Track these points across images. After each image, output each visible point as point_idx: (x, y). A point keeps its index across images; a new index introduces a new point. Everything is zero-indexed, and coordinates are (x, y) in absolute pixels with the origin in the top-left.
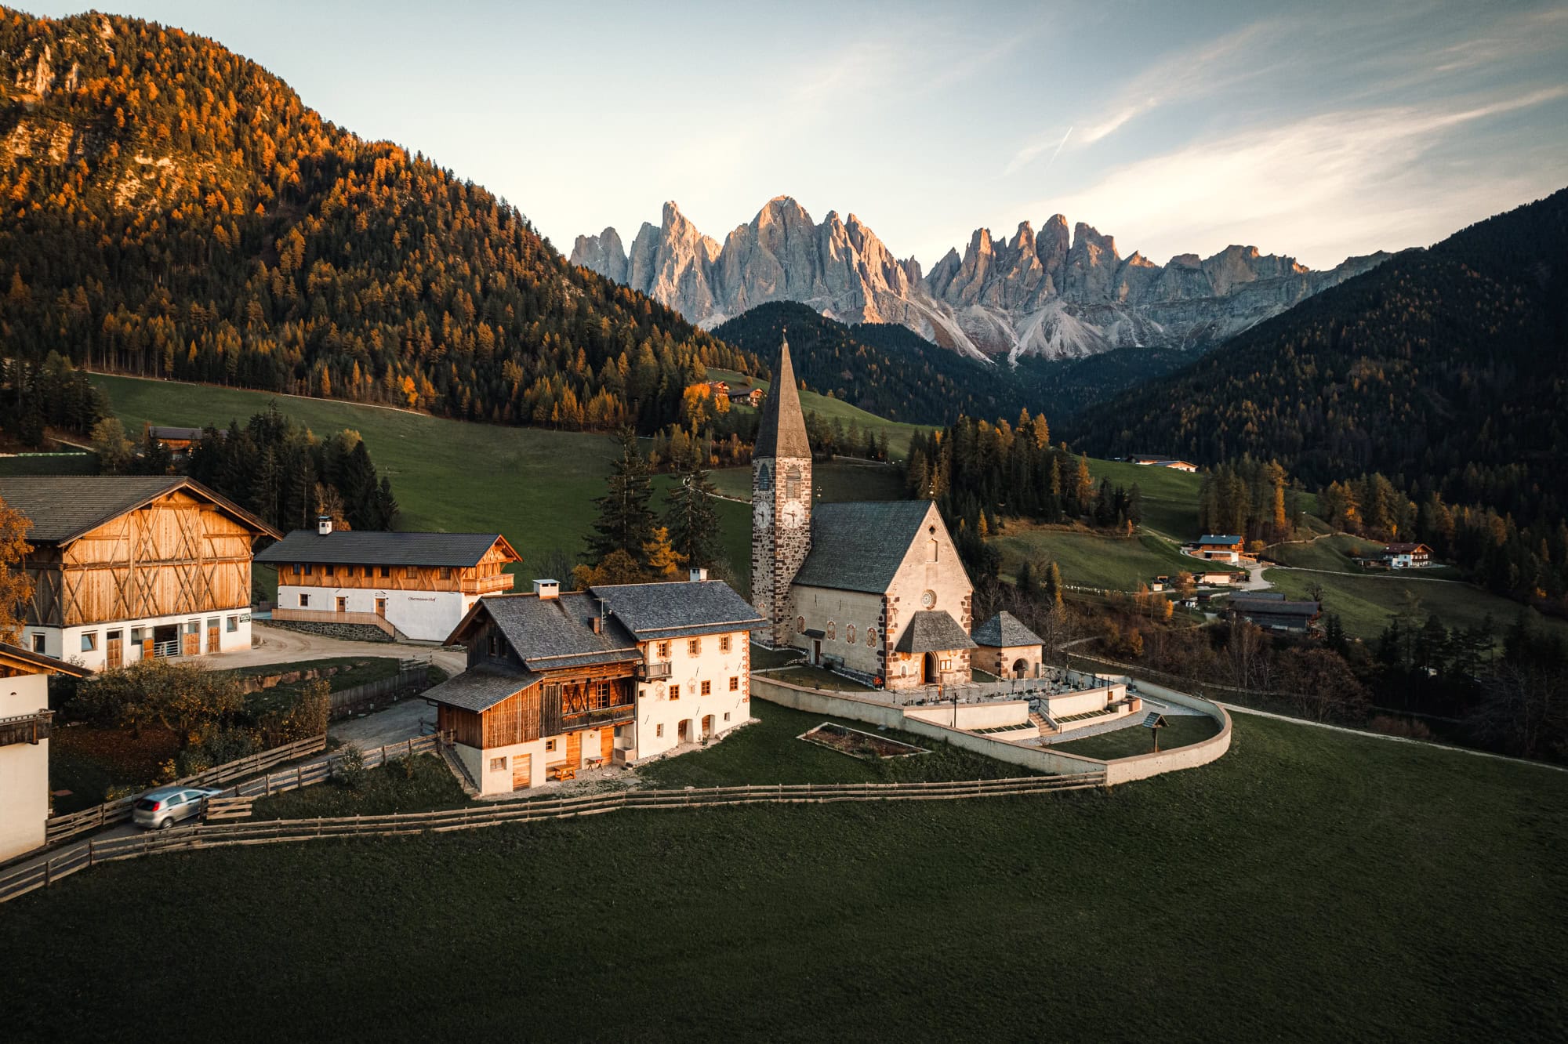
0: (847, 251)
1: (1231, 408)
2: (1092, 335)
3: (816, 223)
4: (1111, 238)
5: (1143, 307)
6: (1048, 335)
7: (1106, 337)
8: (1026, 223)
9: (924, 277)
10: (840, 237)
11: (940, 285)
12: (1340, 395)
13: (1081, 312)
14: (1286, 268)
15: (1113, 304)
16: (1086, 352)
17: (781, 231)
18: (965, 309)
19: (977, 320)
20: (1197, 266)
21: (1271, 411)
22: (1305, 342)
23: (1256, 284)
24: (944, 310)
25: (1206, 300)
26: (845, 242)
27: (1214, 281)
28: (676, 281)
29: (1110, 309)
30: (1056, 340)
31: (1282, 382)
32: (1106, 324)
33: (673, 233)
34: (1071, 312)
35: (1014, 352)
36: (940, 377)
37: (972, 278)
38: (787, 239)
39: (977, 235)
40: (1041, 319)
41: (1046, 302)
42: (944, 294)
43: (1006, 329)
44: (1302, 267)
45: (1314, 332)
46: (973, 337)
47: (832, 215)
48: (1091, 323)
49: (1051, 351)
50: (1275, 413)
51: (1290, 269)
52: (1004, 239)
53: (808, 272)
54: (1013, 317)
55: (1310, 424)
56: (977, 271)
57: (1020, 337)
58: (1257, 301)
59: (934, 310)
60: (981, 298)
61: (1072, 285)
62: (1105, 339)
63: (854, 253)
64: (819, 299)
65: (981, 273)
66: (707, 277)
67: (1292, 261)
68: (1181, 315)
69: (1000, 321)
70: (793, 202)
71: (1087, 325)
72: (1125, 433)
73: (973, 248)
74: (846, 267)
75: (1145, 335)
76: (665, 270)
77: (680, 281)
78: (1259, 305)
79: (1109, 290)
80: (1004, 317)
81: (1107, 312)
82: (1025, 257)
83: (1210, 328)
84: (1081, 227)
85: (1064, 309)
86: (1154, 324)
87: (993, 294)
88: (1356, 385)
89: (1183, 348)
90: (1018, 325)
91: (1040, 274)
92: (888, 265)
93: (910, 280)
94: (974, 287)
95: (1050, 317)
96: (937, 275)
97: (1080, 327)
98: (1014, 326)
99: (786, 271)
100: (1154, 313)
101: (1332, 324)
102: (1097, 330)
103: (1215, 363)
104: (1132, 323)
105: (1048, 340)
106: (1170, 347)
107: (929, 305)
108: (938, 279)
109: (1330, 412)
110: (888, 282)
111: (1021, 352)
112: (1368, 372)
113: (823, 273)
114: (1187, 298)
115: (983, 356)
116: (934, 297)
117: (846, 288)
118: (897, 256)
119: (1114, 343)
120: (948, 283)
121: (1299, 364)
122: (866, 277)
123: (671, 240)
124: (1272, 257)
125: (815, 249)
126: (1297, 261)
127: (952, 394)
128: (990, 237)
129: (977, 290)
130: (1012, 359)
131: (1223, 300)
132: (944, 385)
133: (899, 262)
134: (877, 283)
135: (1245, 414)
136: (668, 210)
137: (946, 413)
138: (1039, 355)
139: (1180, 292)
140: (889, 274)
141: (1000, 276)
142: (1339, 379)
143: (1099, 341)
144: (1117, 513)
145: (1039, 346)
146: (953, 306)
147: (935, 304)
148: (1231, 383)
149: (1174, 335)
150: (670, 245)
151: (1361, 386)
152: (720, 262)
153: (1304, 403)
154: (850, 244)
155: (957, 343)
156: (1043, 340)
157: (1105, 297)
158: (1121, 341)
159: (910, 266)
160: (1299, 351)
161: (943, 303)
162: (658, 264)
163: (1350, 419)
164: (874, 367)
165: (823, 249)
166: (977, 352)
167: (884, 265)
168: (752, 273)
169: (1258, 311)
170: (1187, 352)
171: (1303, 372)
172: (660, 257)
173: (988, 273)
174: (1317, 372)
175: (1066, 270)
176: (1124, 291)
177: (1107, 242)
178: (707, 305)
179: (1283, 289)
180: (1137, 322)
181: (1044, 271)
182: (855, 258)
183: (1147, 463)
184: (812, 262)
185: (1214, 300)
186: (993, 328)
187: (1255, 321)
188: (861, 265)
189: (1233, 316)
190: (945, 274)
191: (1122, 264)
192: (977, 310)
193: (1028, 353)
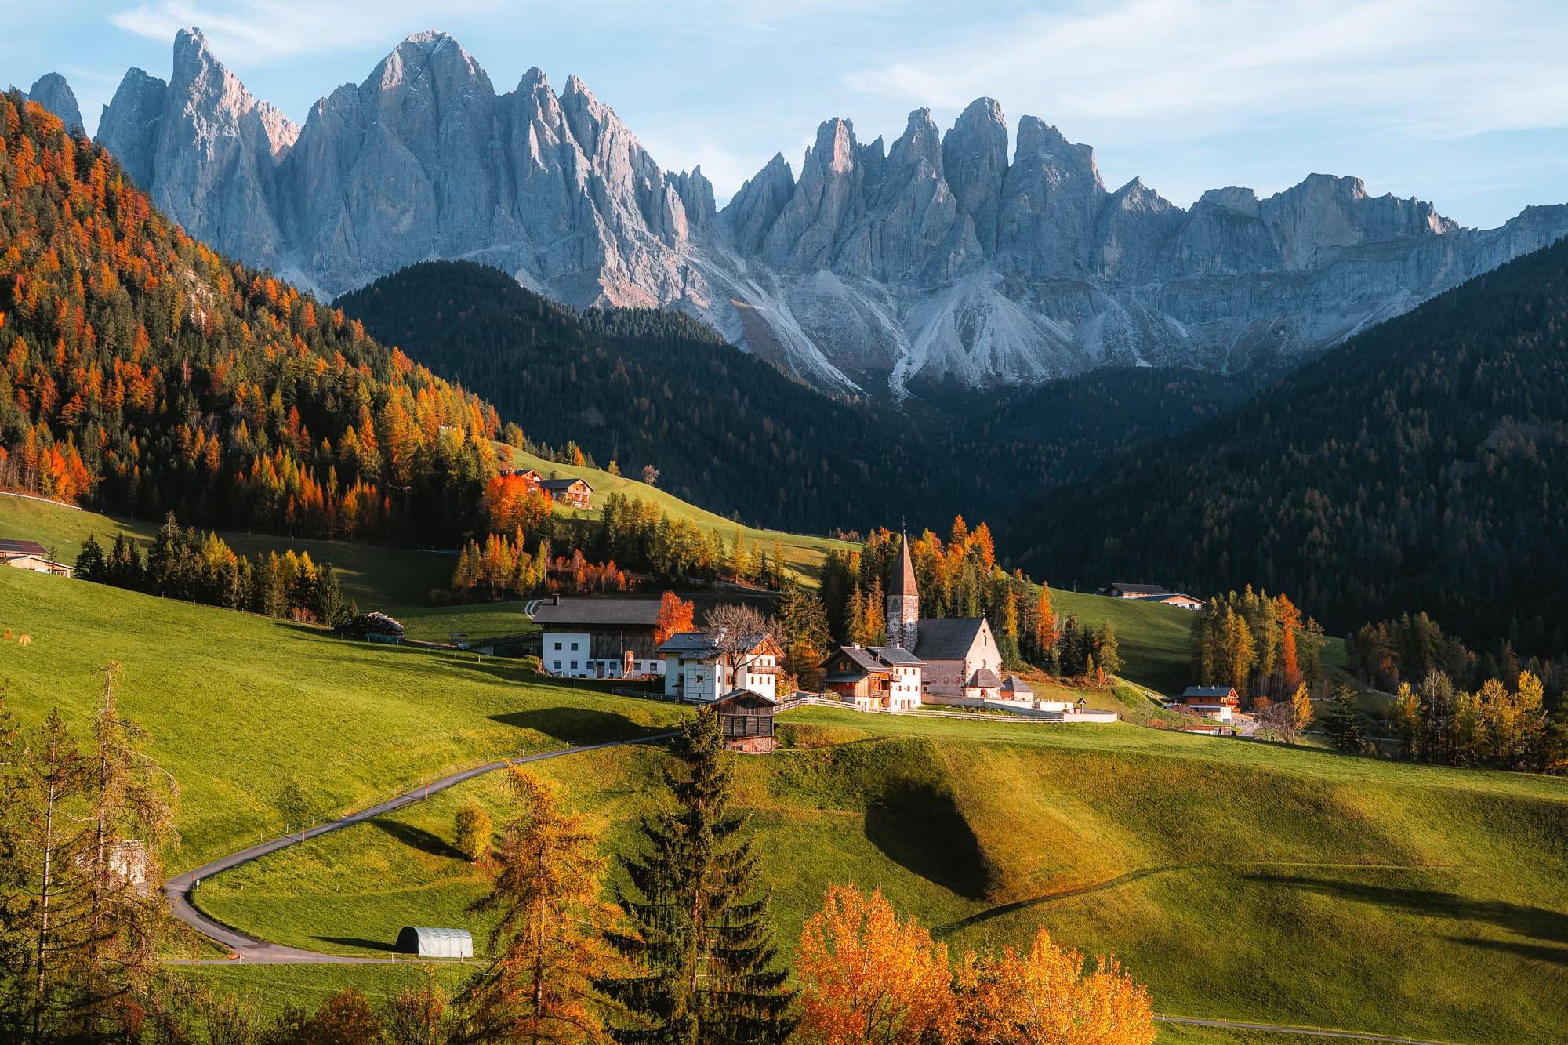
0: (565, 155)
1: (1286, 502)
2: (1053, 339)
3: (500, 91)
4: (1088, 150)
5: (1150, 286)
6: (967, 336)
7: (1080, 343)
8: (923, 112)
9: (719, 209)
10: (550, 123)
11: (754, 226)
12: (1465, 482)
13: (1030, 293)
14: (1416, 221)
15: (1091, 279)
16: (1040, 372)
17: (426, 105)
18: (803, 278)
19: (827, 300)
20: (1251, 211)
21: (1353, 509)
22: (1416, 384)
23: (1360, 248)
24: (761, 279)
25: (1269, 277)
26: (560, 132)
27: (1283, 240)
28: (200, 194)
29: (1086, 288)
30: (982, 346)
31: (1373, 458)
32: (1079, 319)
33: (196, 96)
34: (1010, 291)
35: (900, 368)
36: (768, 423)
37: (816, 218)
38: (438, 119)
39: (827, 131)
40: (952, 306)
41: (963, 270)
42: (760, 247)
43: (886, 323)
44: (1443, 220)
45: (1430, 371)
46: (820, 336)
47: (533, 76)
48: (1049, 315)
49: (974, 368)
50: (1358, 513)
51: (1424, 224)
52: (879, 143)
53: (483, 189)
54: (899, 298)
55: (1414, 533)
56: (827, 204)
57: (913, 340)
58: (1362, 284)
59: (741, 278)
60: (834, 258)
61: (1014, 239)
62: (1076, 348)
63: (579, 155)
64: (505, 247)
65: (833, 207)
66: (266, 190)
67: (1425, 209)
68: (1222, 305)
69: (873, 306)
70: (453, 47)
71: (1042, 318)
72: (1110, 542)
73: (820, 156)
74: (563, 185)
75: (1153, 343)
76: (178, 172)
77: (210, 196)
78: (1368, 290)
79: (1083, 252)
80: (879, 297)
81: (1081, 294)
82: (921, 177)
83: (1276, 333)
84: (1029, 124)
85: (997, 286)
86: (1171, 321)
87: (859, 250)
88: (1491, 467)
89: (1224, 371)
90: (907, 314)
91: (950, 215)
92: (648, 183)
93: (691, 216)
94: (821, 234)
95: (971, 301)
96: (746, 207)
97: (1029, 324)
98: (899, 316)
99: (436, 186)
100: (1172, 299)
101: (1460, 356)
102: (1062, 329)
103: (1267, 418)
104: (1128, 318)
105: (968, 347)
106: (1201, 367)
107: (730, 267)
108: (749, 215)
109: (1448, 512)
110: (647, 217)
111: (915, 369)
112: (1510, 444)
113: (514, 193)
114: (1233, 272)
115: (839, 375)
116: (739, 250)
117: (563, 228)
118: (664, 168)
119: (1094, 355)
120: (769, 225)
121: (1404, 423)
122: (603, 205)
123: (190, 108)
124: (1388, 201)
125: (498, 144)
126: (1436, 209)
127: (792, 458)
128: (852, 137)
129: (827, 240)
130: (897, 384)
131: (1300, 280)
132: (775, 439)
133: (670, 177)
134: (625, 221)
135: (1309, 512)
136: (187, 48)
137: (782, 493)
138: (949, 376)
139: (1218, 260)
140: (650, 204)
141: (872, 215)
142: (1466, 454)
143: (1066, 352)
144: (1086, 658)
145: (949, 359)
146: (778, 270)
147: (742, 267)
148: (1290, 456)
149: (1209, 345)
150: (189, 118)
151: (1498, 469)
152: (296, 158)
153: (1406, 495)
154: (570, 138)
155: (788, 345)
156: (957, 347)
157: (1077, 265)
158: (1108, 352)
159: (693, 189)
160: (1405, 401)
161: (759, 265)
162: (161, 159)
163: (1478, 524)
164: (645, 402)
165: (515, 145)
166: (828, 366)
167: (639, 184)
168: (363, 186)
169: (1363, 301)
170: (1232, 378)
171: (1409, 441)
172: (165, 144)
173: (848, 208)
174: (1431, 440)
175: (1001, 207)
176: (1112, 253)
177: (1079, 158)
178: (268, 249)
179: (1411, 262)
180: (1137, 316)
181: (958, 209)
182: (582, 165)
183: (1134, 596)
184: (491, 171)
185: (1283, 278)
186: (859, 319)
187: (1358, 323)
188: (593, 182)
189: (1319, 311)
190: (761, 207)
191: (1111, 201)
192: (827, 281)
193: (927, 372)
